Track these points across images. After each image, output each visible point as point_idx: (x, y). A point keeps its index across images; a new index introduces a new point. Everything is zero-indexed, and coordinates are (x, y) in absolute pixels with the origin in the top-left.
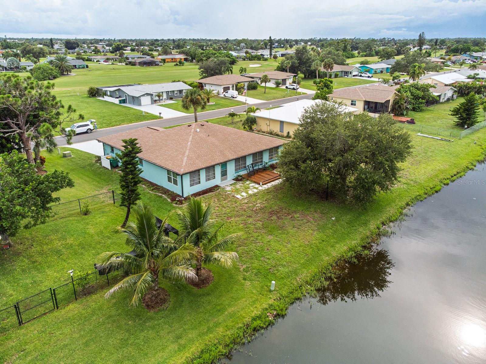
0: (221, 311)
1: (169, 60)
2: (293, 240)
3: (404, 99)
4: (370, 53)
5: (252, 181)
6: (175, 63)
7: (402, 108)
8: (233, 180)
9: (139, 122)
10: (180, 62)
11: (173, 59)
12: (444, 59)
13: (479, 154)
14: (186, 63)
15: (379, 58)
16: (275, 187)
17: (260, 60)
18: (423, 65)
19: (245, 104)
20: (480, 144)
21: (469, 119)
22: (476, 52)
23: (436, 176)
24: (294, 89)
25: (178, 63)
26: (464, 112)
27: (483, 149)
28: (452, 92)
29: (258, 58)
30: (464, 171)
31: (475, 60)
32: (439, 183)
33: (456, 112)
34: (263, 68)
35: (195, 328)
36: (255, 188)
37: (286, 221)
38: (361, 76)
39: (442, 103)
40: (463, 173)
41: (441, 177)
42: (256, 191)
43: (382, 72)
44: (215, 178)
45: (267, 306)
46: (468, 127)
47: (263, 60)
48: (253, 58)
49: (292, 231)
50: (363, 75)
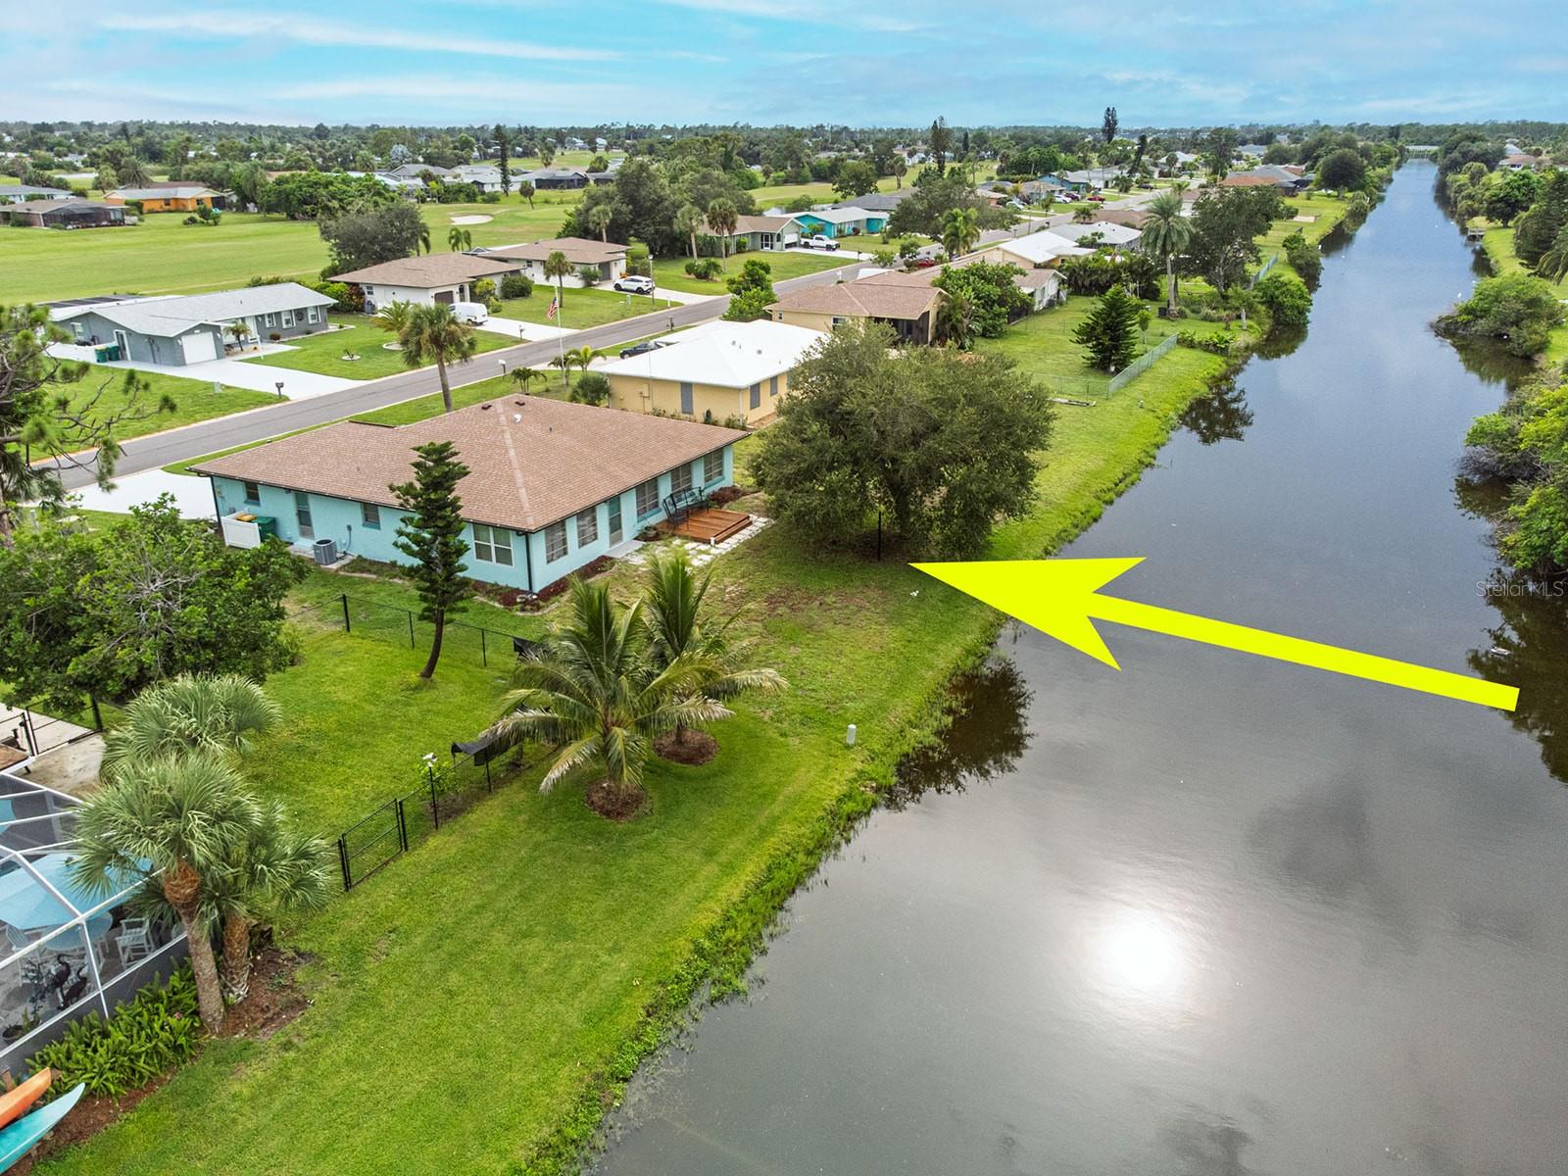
0: (769, 796)
1: (156, 206)
2: (847, 650)
3: (961, 307)
4: (798, 174)
5: (686, 537)
6: (186, 216)
7: (960, 331)
8: (636, 539)
9: (217, 416)
10: (205, 214)
11: (172, 202)
12: (1003, 191)
13: (1156, 430)
14: (226, 216)
15: (837, 190)
16: (748, 544)
17: (475, 201)
18: (973, 212)
19: (521, 341)
20: (1151, 407)
21: (1116, 348)
22: (1072, 170)
23: (1086, 485)
24: (640, 291)
25: (196, 216)
26: (1104, 333)
27: (1158, 418)
28: (1057, 284)
29: (468, 195)
30: (1136, 470)
31: (1075, 194)
32: (1095, 501)
33: (1087, 334)
34: (499, 228)
35: (733, 833)
36: (701, 552)
37: (814, 611)
38: (806, 245)
39: (1038, 313)
40: (1135, 475)
41: (1096, 487)
42: (708, 558)
43: (856, 231)
44: (596, 538)
45: (854, 775)
46: (1118, 371)
47: (485, 201)
48: (451, 196)
49: (837, 631)
50: (812, 242)
